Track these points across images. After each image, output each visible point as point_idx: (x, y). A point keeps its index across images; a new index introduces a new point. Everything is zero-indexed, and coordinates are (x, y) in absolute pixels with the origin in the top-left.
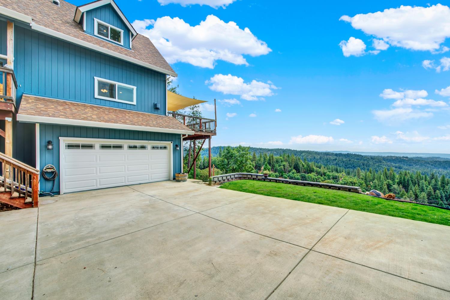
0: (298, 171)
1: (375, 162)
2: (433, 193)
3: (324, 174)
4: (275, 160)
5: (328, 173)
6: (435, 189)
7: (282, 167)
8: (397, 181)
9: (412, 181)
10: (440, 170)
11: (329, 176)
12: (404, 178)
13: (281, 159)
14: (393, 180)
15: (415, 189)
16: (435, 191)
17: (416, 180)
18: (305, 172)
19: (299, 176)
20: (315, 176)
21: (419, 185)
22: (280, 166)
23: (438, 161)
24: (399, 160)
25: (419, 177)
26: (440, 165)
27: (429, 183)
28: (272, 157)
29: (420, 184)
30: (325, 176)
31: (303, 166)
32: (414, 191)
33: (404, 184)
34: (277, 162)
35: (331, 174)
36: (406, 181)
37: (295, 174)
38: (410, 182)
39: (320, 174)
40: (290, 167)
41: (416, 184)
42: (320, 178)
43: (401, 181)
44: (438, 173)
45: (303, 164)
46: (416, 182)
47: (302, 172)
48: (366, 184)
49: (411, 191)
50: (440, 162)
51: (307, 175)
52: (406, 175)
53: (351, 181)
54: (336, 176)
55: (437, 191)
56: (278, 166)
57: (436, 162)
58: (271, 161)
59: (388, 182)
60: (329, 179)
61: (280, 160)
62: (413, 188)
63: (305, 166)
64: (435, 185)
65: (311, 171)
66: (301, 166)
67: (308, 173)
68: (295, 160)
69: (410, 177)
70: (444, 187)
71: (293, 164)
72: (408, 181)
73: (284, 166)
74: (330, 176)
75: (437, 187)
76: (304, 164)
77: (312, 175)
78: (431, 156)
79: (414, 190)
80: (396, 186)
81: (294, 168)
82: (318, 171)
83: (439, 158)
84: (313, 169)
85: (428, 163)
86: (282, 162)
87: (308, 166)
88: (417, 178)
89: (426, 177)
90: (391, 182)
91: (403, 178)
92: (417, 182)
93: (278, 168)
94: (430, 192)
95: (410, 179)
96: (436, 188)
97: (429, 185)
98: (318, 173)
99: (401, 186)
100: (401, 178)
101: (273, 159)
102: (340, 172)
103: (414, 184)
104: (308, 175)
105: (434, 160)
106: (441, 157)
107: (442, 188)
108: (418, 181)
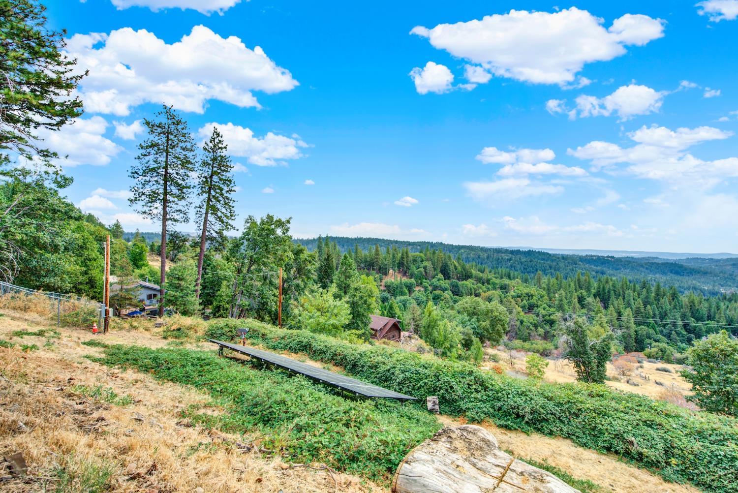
0: (447, 276)
1: (567, 264)
2: (642, 310)
3: (488, 281)
4: (411, 258)
5: (494, 280)
6: (645, 304)
7: (422, 270)
8: (593, 291)
9: (615, 291)
10: (657, 276)
11: (494, 284)
12: (604, 287)
13: (421, 257)
14: (588, 290)
15: (618, 304)
16: (645, 307)
17: (621, 290)
18: (458, 279)
19: (447, 285)
20: (473, 284)
21: (624, 298)
22: (419, 268)
23: (655, 263)
24: (602, 261)
25: (625, 286)
26: (658, 269)
27: (639, 294)
28: (407, 253)
29: (626, 296)
30: (489, 284)
31: (456, 269)
32: (617, 307)
33: (603, 297)
34: (415, 261)
35: (498, 281)
36: (606, 291)
37: (441, 281)
38: (612, 293)
39: (481, 281)
40: (435, 269)
41: (619, 295)
42: (480, 288)
43: (599, 291)
44: (655, 280)
45: (455, 266)
46: (619, 293)
47: (453, 278)
48: (548, 296)
49: (612, 306)
50: (658, 264)
51: (460, 283)
52: (607, 282)
53: (526, 291)
54: (505, 285)
55: (649, 307)
56: (415, 268)
57: (653, 264)
58: (405, 260)
59: (581, 293)
60: (494, 288)
61: (419, 260)
62: (616, 302)
63: (459, 268)
64: (647, 297)
65: (467, 276)
66: (452, 268)
67: (463, 280)
68: (443, 259)
69: (613, 286)
70: (658, 300)
71: (440, 265)
72: (609, 292)
73: (425, 268)
74: (497, 284)
75: (649, 300)
76: (457, 265)
77: (469, 283)
78: (646, 256)
79: (616, 305)
80: (590, 300)
81: (442, 272)
82: (479, 276)
83: (657, 258)
84: (471, 273)
85: (642, 266)
86: (422, 261)
87: (464, 268)
88: (622, 287)
89: (634, 286)
90: (585, 293)
91: (602, 287)
92: (621, 293)
93: (416, 271)
94: (639, 308)
95: (611, 288)
96: (646, 302)
97: (639, 298)
98: (479, 280)
99: (598, 299)
100: (599, 288)
101: (407, 257)
102: (514, 278)
103: (618, 296)
104: (463, 282)
105: (650, 262)
106: (660, 257)
107: (655, 302)
108: (623, 291)
